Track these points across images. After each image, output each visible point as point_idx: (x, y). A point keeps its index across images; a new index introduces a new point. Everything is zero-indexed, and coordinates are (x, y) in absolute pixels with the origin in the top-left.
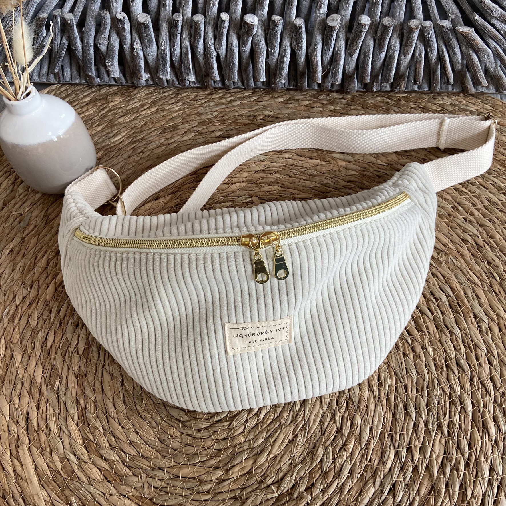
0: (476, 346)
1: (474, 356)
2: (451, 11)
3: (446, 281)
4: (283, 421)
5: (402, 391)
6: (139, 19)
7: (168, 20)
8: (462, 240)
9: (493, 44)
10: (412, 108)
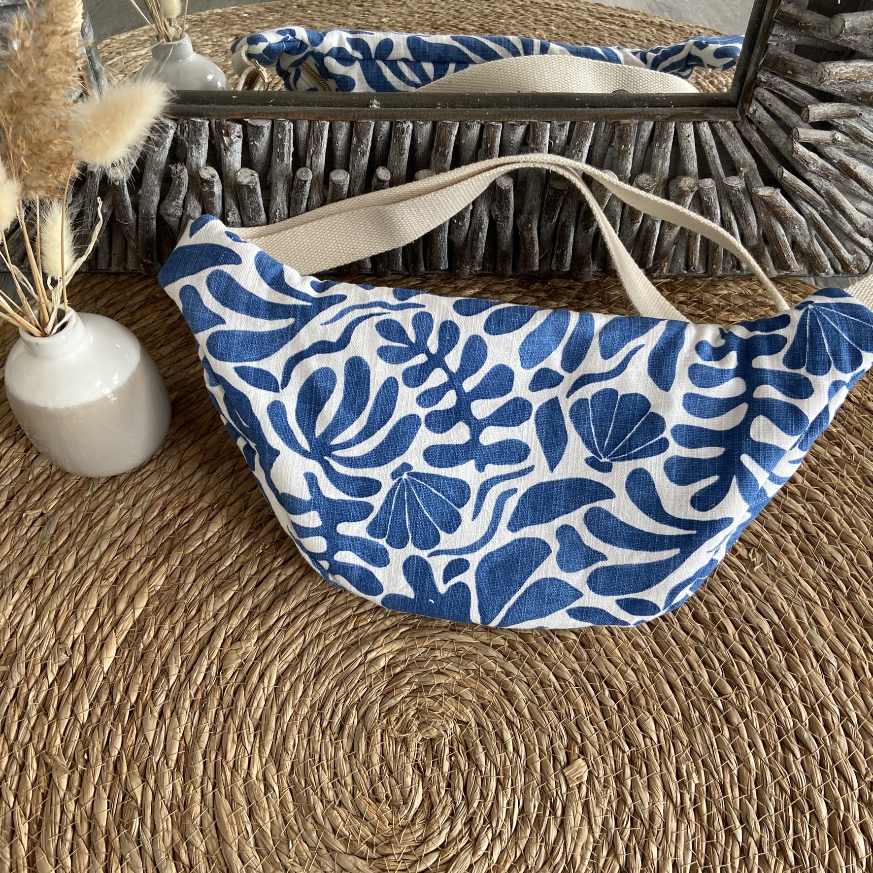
0: (823, 706)
1: (821, 724)
2: (742, 161)
3: (765, 598)
4: (530, 862)
5: (717, 793)
6: (239, 179)
7: (286, 177)
8: (783, 525)
9: (808, 209)
10: (680, 303)
